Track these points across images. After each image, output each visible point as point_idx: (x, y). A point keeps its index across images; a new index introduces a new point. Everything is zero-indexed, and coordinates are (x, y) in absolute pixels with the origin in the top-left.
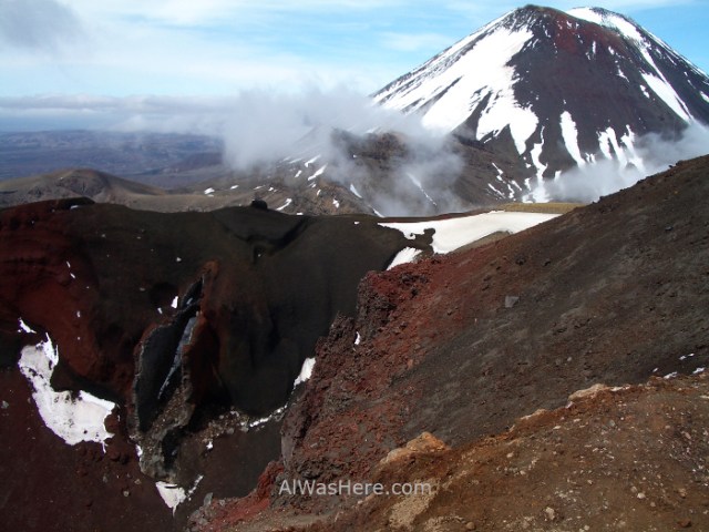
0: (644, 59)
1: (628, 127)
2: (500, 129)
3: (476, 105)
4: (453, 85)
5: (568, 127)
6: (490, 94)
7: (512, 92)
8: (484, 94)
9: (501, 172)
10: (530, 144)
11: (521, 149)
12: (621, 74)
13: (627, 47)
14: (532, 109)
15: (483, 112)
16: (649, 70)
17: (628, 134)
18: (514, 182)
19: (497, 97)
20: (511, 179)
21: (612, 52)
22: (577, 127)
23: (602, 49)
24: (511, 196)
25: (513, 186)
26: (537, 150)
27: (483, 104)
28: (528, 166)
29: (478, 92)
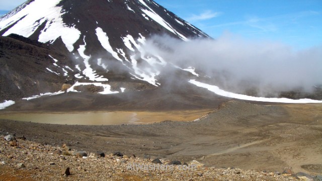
0: (141, 3)
1: (140, 34)
2: (55, 39)
3: (37, 27)
4: (21, 19)
5: (101, 36)
6: (46, 21)
7: (61, 19)
8: (41, 22)
9: (56, 60)
10: (76, 46)
11: (71, 48)
12: (129, 9)
14: (76, 27)
15: (42, 31)
16: (144, 8)
17: (141, 38)
18: (67, 67)
19: (51, 22)
20: (65, 64)
22: (108, 35)
24: (66, 74)
25: (66, 69)
26: (82, 49)
27: (42, 27)
28: (77, 58)
29: (38, 21)
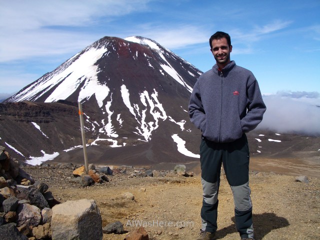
0: (161, 58)
1: (154, 89)
2: (90, 96)
3: (79, 85)
4: (67, 76)
5: (125, 92)
6: (86, 79)
7: (97, 77)
8: (83, 79)
9: (88, 117)
10: (105, 102)
11: (101, 105)
12: (150, 65)
13: (153, 53)
14: (107, 85)
15: (82, 88)
16: (164, 63)
17: (154, 93)
18: (95, 122)
19: (89, 80)
20: (94, 120)
21: (145, 55)
22: (129, 92)
23: (141, 54)
24: (93, 129)
25: (95, 124)
26: (109, 104)
27: (82, 85)
28: (104, 113)
29: (80, 79)
